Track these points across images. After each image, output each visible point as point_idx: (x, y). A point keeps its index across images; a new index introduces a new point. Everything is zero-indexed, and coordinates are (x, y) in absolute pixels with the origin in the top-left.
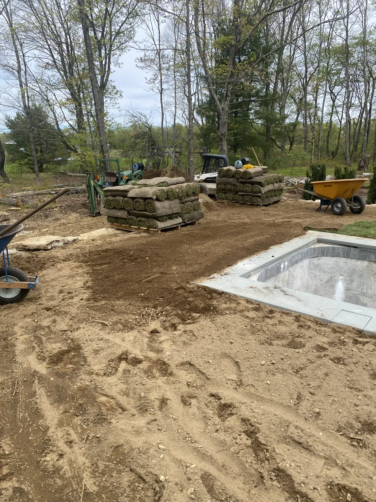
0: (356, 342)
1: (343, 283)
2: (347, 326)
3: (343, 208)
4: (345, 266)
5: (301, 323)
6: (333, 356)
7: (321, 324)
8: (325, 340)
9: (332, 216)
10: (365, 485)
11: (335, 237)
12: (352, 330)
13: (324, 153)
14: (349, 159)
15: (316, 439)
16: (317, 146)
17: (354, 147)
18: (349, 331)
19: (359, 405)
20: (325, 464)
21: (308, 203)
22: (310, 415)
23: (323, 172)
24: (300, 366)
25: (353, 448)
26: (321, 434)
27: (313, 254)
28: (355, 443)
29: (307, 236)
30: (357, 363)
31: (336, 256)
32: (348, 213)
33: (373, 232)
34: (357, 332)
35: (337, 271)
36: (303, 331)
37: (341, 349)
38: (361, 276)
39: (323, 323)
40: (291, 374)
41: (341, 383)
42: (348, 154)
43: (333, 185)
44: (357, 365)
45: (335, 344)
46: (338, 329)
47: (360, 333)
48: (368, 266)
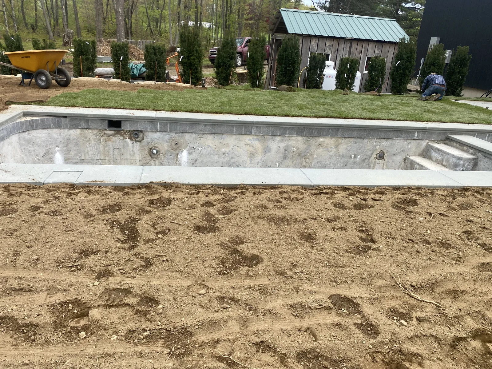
0: (70, 194)
1: (60, 154)
2: (60, 183)
3: (48, 81)
4: (60, 137)
5: (11, 192)
6: (47, 211)
7: (33, 188)
8: (40, 200)
9: (38, 89)
10: (83, 293)
11: (42, 109)
12: (65, 186)
13: (21, 25)
14: (51, 34)
15: (36, 280)
16: (10, 16)
17: (54, 21)
18: (63, 187)
19: (75, 240)
20: (48, 294)
21: (8, 78)
22: (29, 264)
23: (19, 42)
24: (14, 228)
25: (72, 273)
26: (42, 274)
27: (22, 129)
28: (74, 269)
29: (10, 110)
30: (72, 210)
31: (48, 128)
32: (54, 87)
33: (80, 102)
34: (70, 187)
35: (51, 143)
36: (15, 198)
37: (55, 203)
38: (76, 144)
39: (35, 187)
40: (5, 238)
41: (58, 230)
42: (50, 28)
43: (31, 56)
44: (72, 212)
45: (50, 202)
46: (51, 189)
47: (73, 186)
48: (81, 134)
